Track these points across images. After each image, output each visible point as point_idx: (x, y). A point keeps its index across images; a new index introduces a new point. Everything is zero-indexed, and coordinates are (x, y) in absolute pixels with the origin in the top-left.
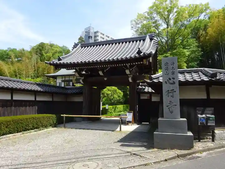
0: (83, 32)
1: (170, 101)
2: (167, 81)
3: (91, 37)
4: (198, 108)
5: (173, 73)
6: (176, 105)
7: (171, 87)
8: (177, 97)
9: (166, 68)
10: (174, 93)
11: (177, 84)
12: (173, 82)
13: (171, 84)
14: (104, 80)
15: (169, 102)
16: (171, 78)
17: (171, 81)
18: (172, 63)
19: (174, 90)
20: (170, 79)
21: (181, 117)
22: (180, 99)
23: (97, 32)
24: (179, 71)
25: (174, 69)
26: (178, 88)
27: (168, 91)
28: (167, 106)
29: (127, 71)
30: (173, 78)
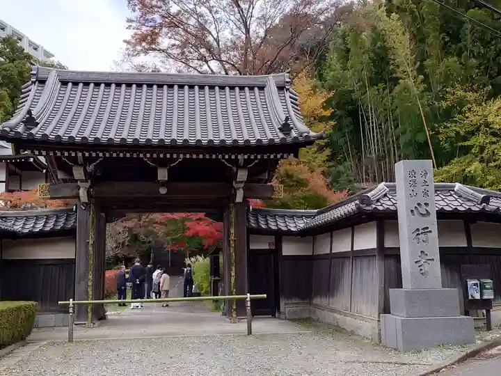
1: (422, 252)
2: (414, 209)
5: (426, 194)
6: (433, 260)
7: (423, 223)
8: (435, 243)
9: (412, 183)
10: (429, 234)
11: (433, 218)
12: (425, 212)
13: (423, 215)
15: (420, 254)
18: (423, 173)
19: (427, 228)
20: (420, 206)
25: (428, 186)
26: (436, 223)
27: (418, 230)
28: (416, 262)
29: (242, 175)
30: (426, 204)
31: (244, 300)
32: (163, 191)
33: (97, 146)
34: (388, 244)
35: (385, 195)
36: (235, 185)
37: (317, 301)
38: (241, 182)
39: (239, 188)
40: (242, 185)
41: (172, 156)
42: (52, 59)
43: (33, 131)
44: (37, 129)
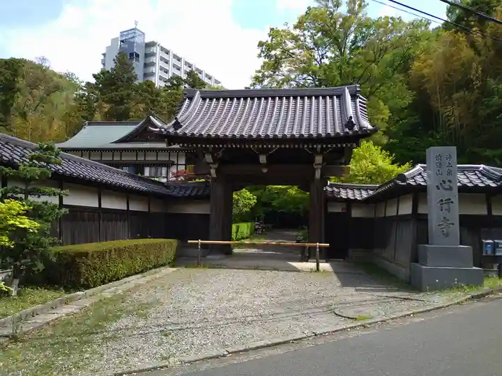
0: (114, 41)
1: (444, 218)
2: (439, 185)
3: (138, 56)
4: (484, 229)
5: (449, 173)
6: (453, 224)
7: (446, 195)
8: (456, 211)
9: (438, 164)
10: (451, 204)
11: (455, 191)
12: (448, 187)
14: (263, 173)
16: (446, 180)
17: (446, 186)
18: (448, 157)
19: (450, 199)
20: (444, 182)
21: (461, 244)
23: (152, 44)
24: (459, 168)
25: (451, 167)
26: (457, 196)
27: (442, 200)
28: (439, 225)
29: (319, 159)
30: (449, 181)
31: (315, 247)
32: (265, 171)
33: (225, 140)
34: (421, 210)
35: (420, 174)
36: (315, 167)
37: (376, 251)
38: (319, 164)
39: (317, 169)
40: (320, 166)
41: (272, 146)
42: (220, 85)
43: (178, 131)
44: (181, 129)
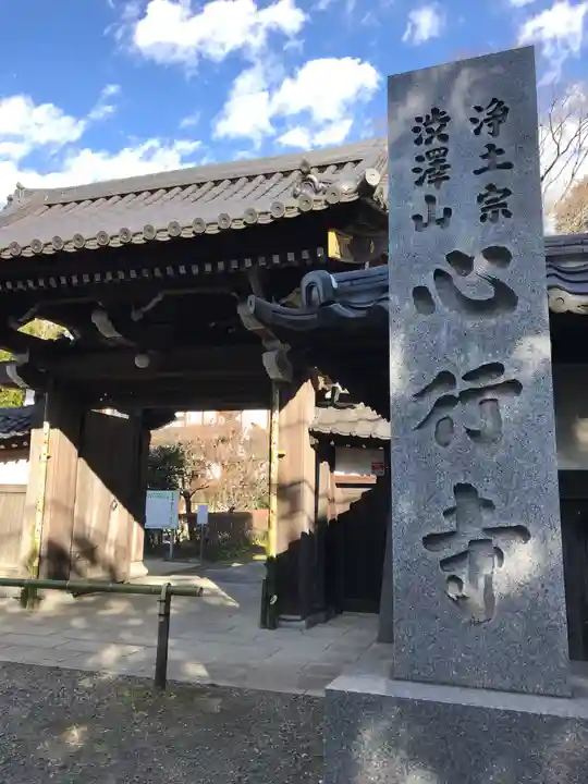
2: (429, 282)
5: (495, 206)
7: (475, 346)
9: (426, 165)
12: (490, 293)
13: (478, 307)
15: (451, 504)
16: (473, 251)
17: (475, 285)
18: (483, 116)
20: (462, 261)
22: (565, 477)
25: (508, 166)
32: (142, 363)
